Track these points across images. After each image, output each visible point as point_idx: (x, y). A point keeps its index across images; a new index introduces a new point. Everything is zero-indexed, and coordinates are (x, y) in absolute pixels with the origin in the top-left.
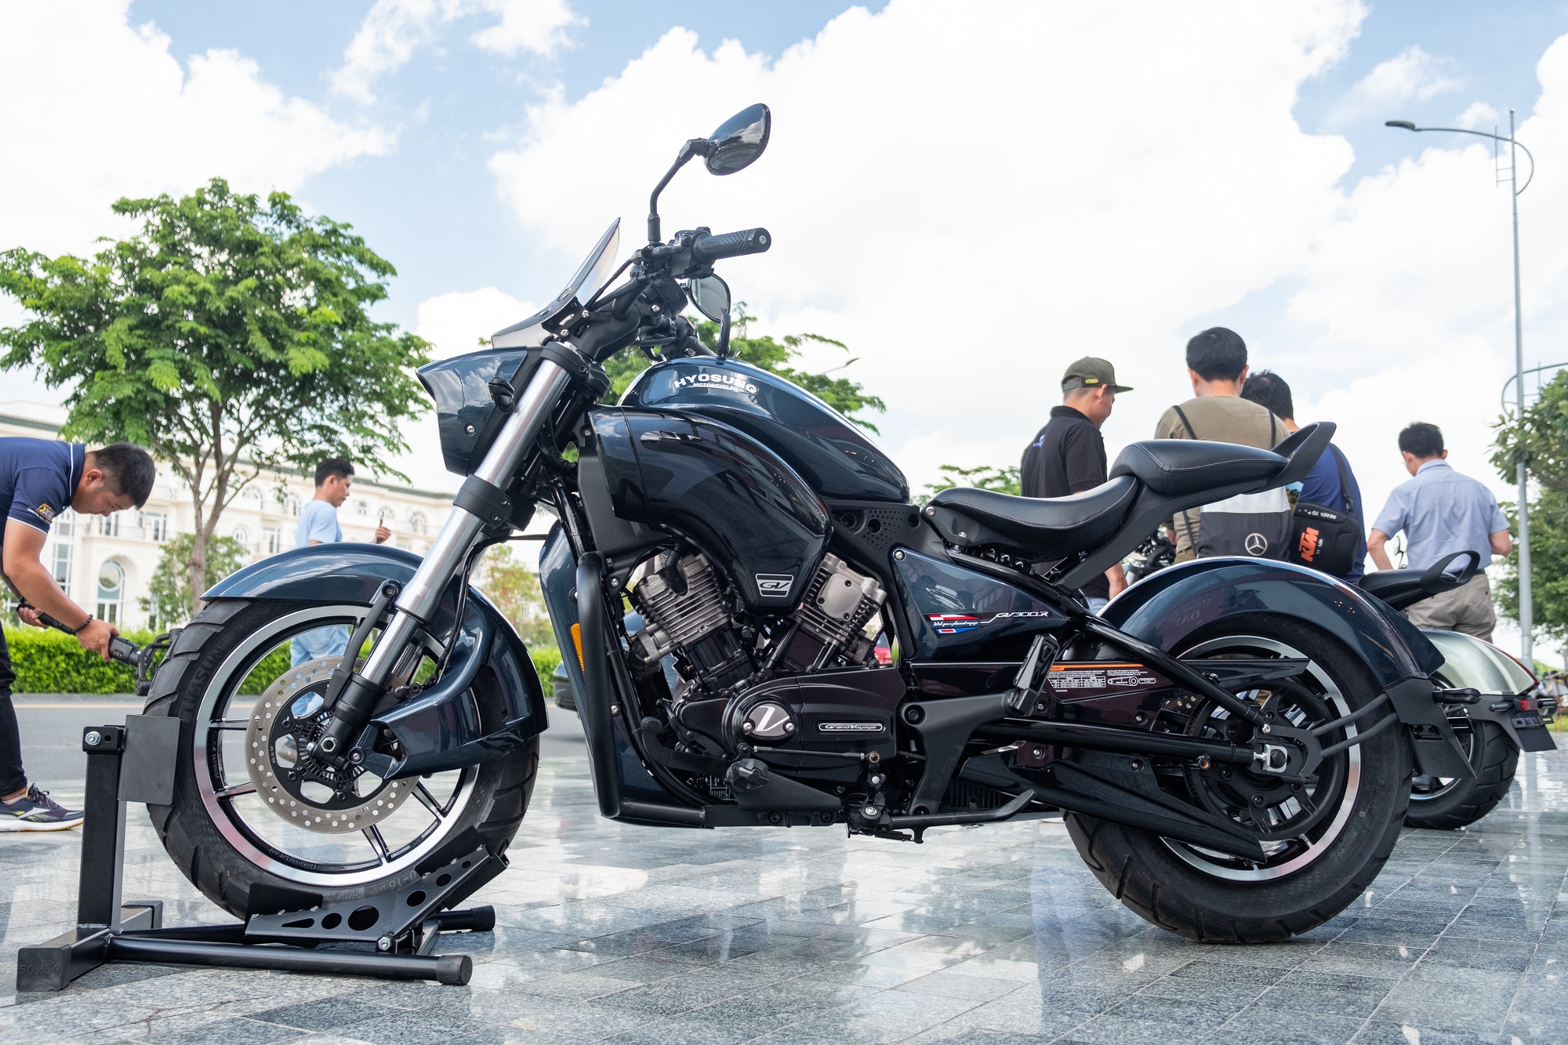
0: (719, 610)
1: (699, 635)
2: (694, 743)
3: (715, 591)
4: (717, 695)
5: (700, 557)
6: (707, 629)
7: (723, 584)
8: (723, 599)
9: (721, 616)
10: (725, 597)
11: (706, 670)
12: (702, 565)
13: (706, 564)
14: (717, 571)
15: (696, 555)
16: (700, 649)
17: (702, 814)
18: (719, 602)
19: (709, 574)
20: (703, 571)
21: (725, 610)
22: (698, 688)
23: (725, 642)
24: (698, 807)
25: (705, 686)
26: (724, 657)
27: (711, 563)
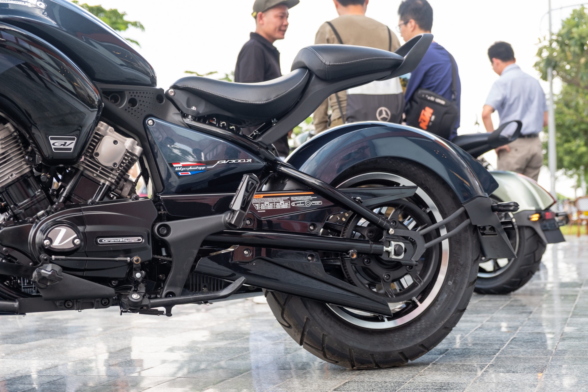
0: (24, 163)
1: (9, 181)
2: (9, 256)
3: (20, 149)
4: (24, 222)
5: (8, 125)
6: (15, 176)
7: (26, 144)
8: (26, 154)
9: (25, 167)
10: (27, 153)
11: (15, 205)
12: (10, 131)
13: (13, 130)
14: (21, 135)
15: (5, 124)
16: (10, 190)
17: (16, 304)
18: (23, 157)
19: (15, 138)
20: (11, 135)
21: (28, 162)
22: (10, 217)
23: (29, 185)
24: (13, 299)
25: (16, 217)
26: (28, 196)
27: (16, 130)
